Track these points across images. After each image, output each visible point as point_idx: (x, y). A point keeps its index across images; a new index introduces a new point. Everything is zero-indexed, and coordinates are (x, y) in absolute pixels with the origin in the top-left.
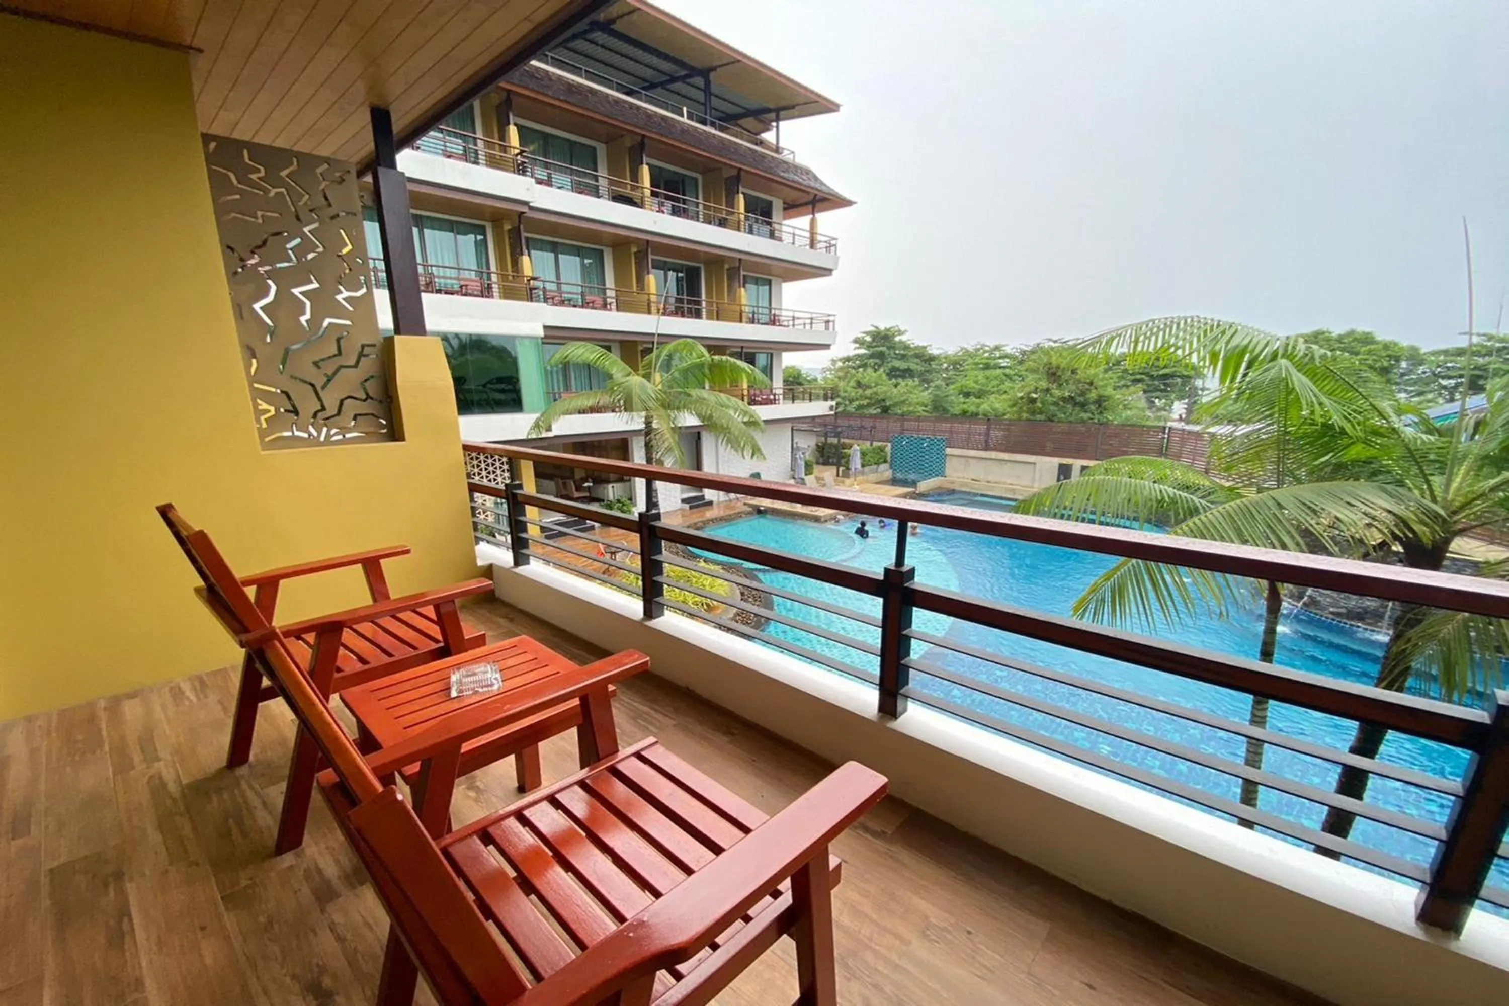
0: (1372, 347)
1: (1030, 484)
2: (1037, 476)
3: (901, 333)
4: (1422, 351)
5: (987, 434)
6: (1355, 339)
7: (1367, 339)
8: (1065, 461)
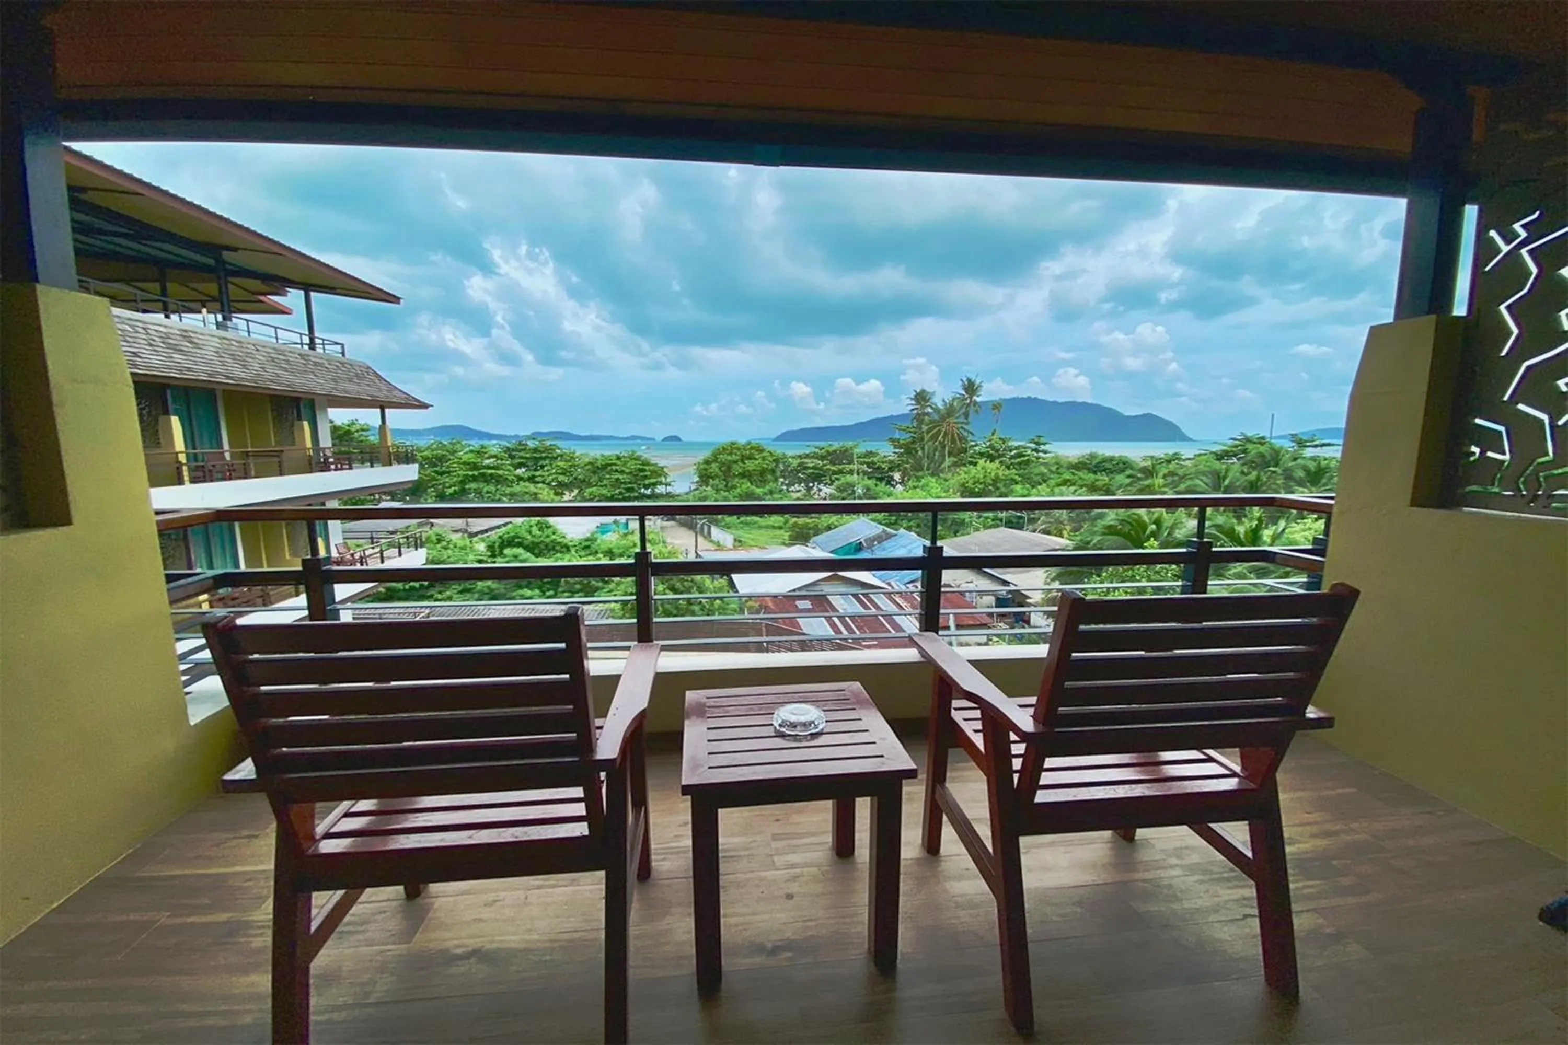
0: (764, 454)
4: (789, 457)
7: (759, 449)
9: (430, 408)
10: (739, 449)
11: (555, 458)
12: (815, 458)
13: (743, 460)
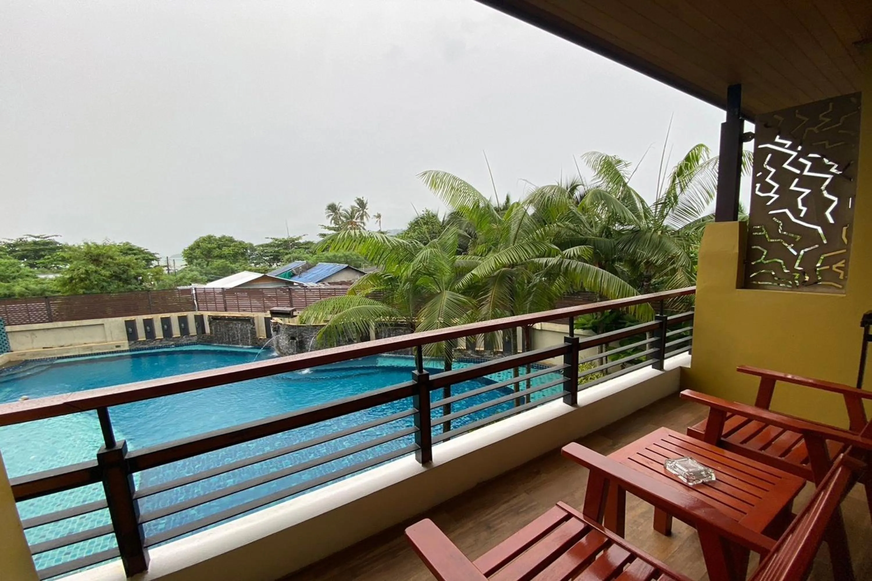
0: (235, 243)
1: (104, 340)
2: (108, 333)
4: (254, 245)
5: (49, 310)
6: (227, 240)
7: (231, 240)
8: (128, 318)
10: (216, 240)
11: (54, 250)
12: (274, 246)
13: (219, 247)
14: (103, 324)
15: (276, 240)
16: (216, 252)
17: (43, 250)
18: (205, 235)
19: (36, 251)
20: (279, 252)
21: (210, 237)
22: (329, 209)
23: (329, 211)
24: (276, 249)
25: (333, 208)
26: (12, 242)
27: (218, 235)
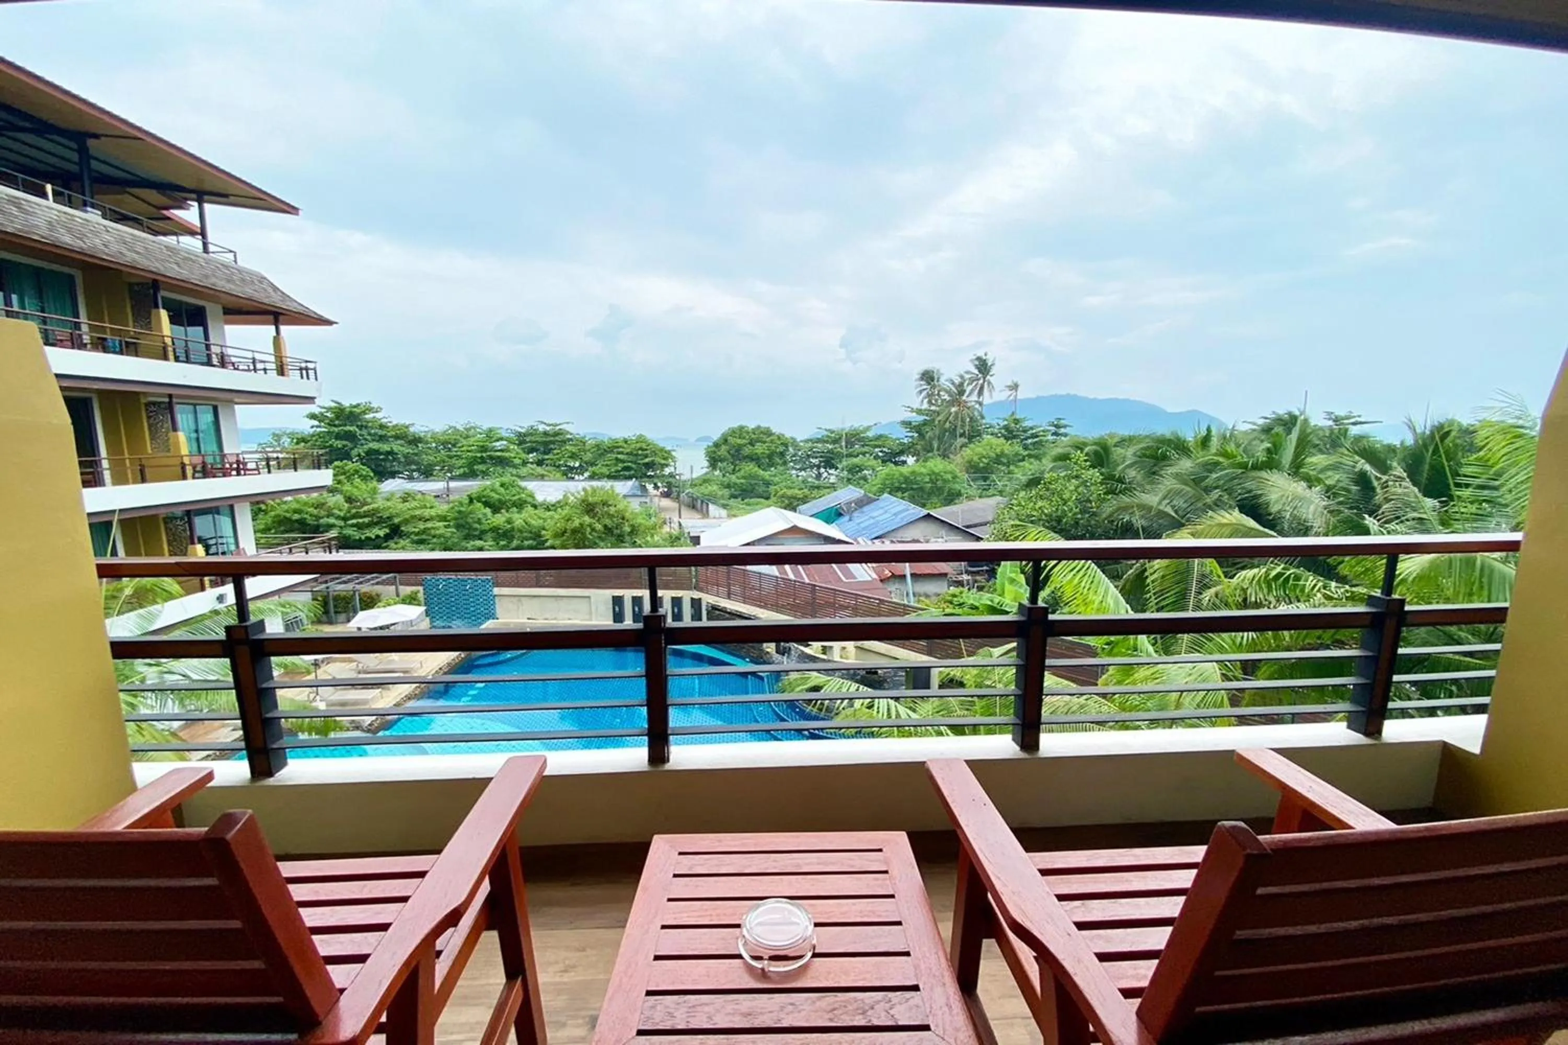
0: (773, 437)
2: (593, 608)
3: (371, 410)
4: (798, 440)
6: (762, 432)
7: (768, 433)
8: (618, 592)
9: (335, 325)
10: (748, 433)
11: (564, 442)
12: (827, 442)
13: (752, 443)
14: (589, 597)
15: (832, 432)
16: (747, 451)
17: (553, 442)
18: (736, 425)
19: (546, 444)
20: (833, 453)
21: (741, 428)
22: (922, 379)
23: (922, 383)
24: (830, 447)
25: (928, 377)
26: (523, 431)
27: (752, 426)
